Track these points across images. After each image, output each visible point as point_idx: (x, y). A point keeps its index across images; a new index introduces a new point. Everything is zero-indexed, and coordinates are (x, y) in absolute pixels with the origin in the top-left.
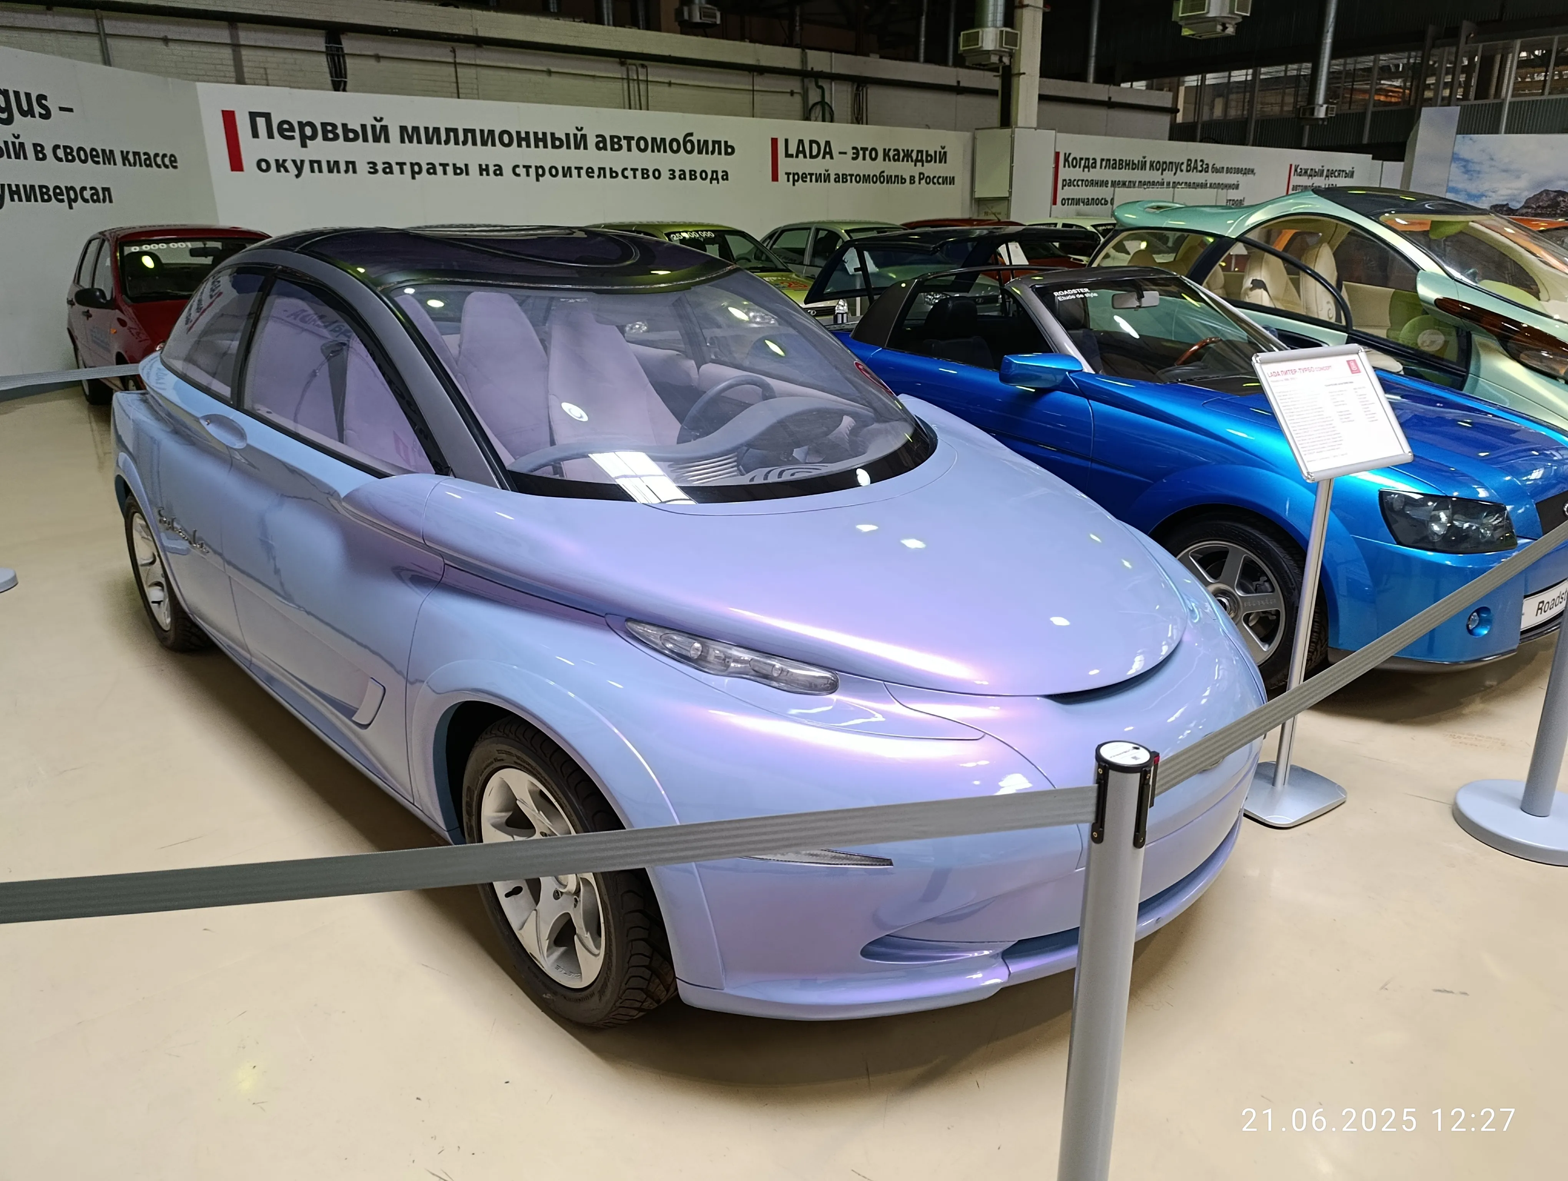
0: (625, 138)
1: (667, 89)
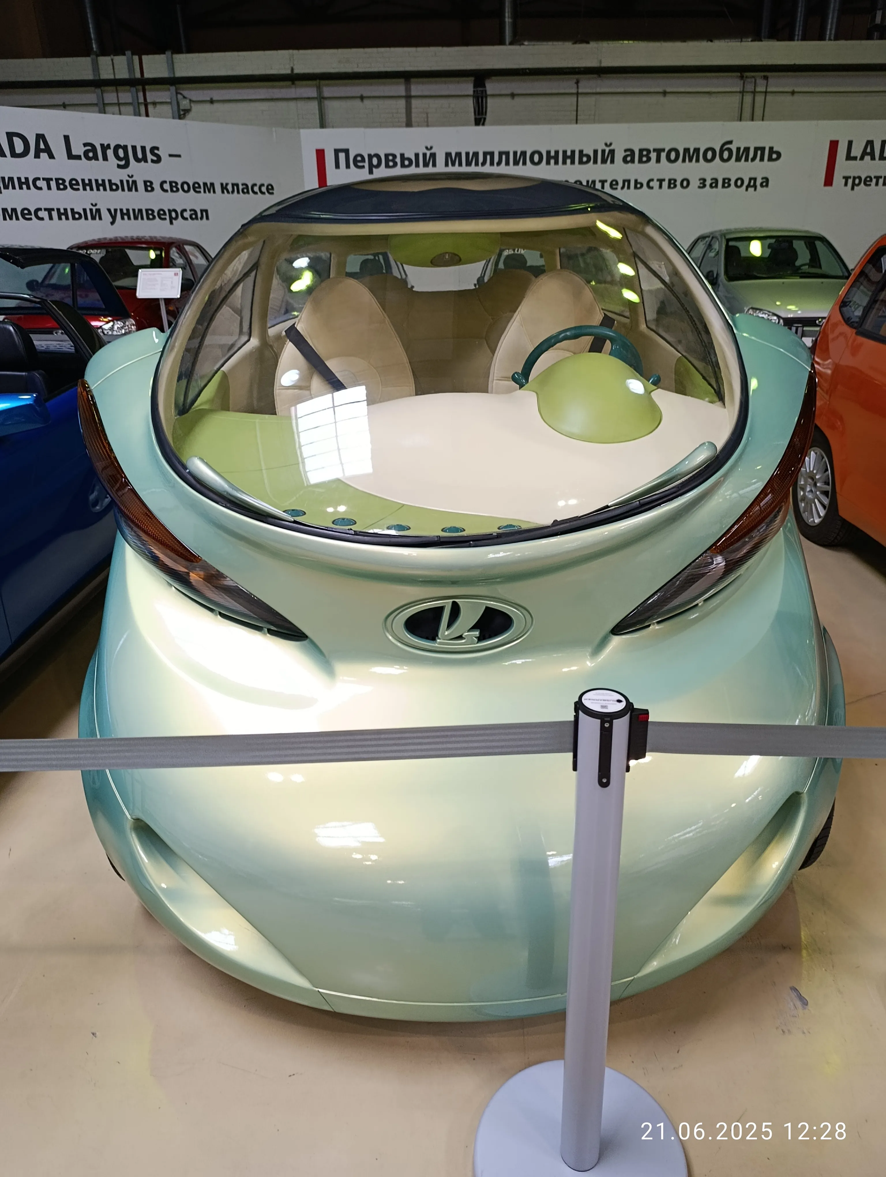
0: (656, 150)
1: (789, 98)
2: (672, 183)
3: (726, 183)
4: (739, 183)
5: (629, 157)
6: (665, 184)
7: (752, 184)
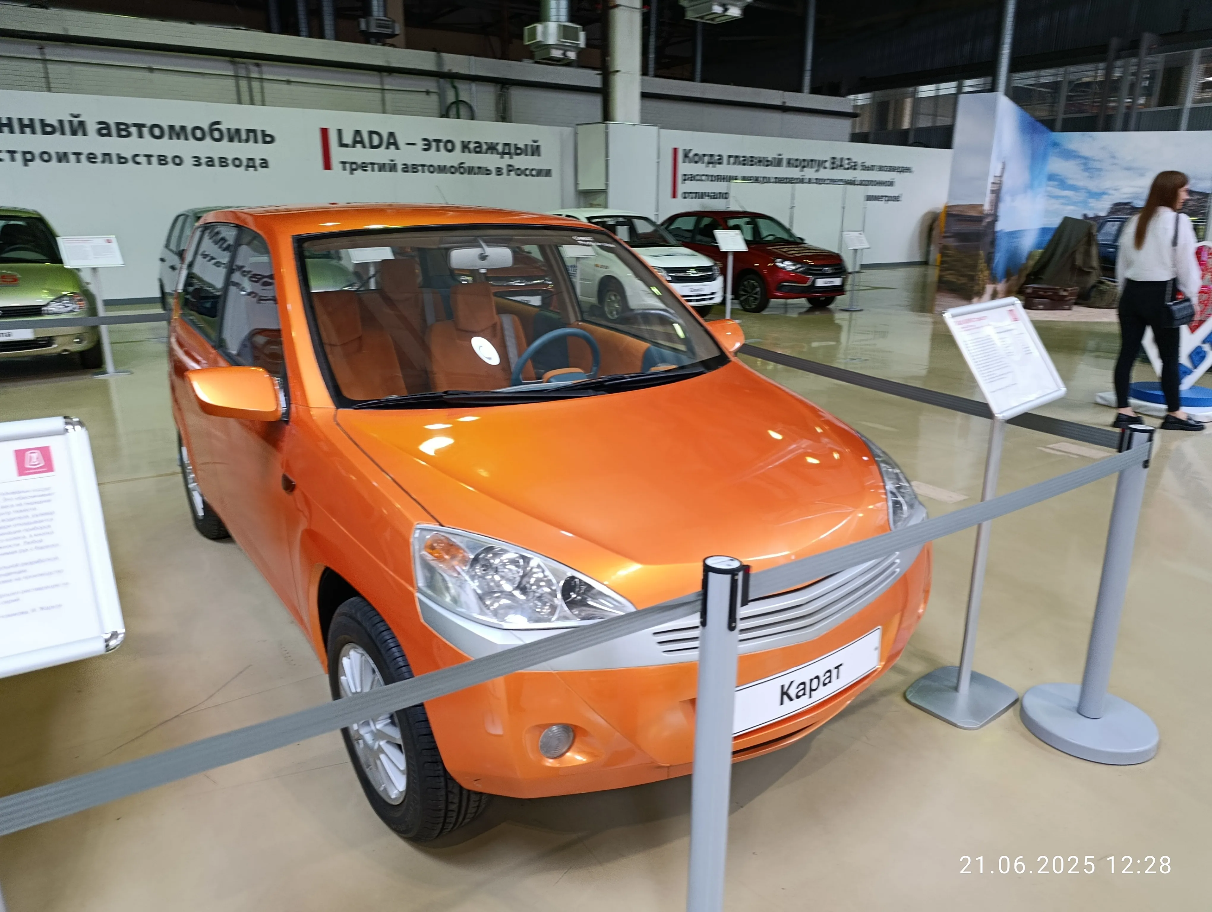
0: (135, 125)
1: (285, 87)
2: (162, 160)
3: (223, 162)
4: (237, 162)
5: (104, 130)
6: (154, 160)
7: (251, 164)
